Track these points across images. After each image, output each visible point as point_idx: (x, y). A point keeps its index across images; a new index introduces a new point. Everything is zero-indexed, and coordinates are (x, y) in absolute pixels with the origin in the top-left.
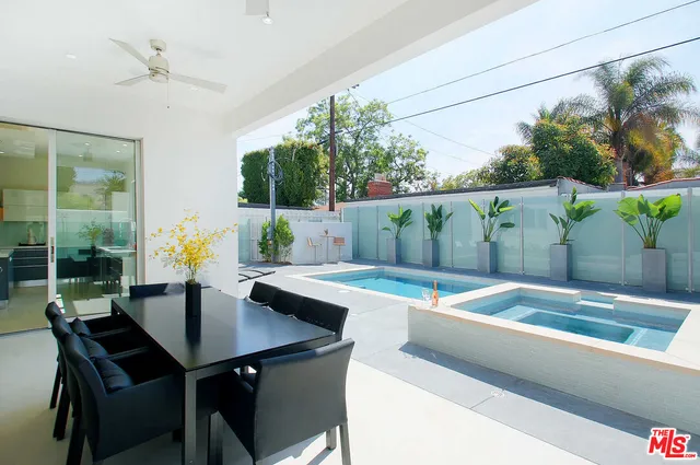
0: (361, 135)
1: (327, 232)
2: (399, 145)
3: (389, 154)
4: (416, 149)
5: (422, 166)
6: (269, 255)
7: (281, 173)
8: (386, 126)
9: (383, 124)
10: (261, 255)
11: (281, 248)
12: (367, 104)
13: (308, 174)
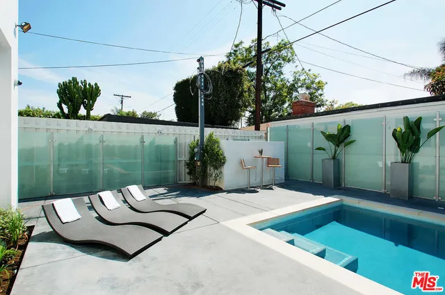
0: (270, 71)
1: (261, 152)
2: (302, 78)
3: (293, 85)
4: (317, 81)
5: (321, 95)
6: (197, 178)
7: (211, 87)
8: (291, 63)
9: (289, 61)
10: (188, 177)
11: (210, 170)
12: (276, 44)
13: (233, 95)
